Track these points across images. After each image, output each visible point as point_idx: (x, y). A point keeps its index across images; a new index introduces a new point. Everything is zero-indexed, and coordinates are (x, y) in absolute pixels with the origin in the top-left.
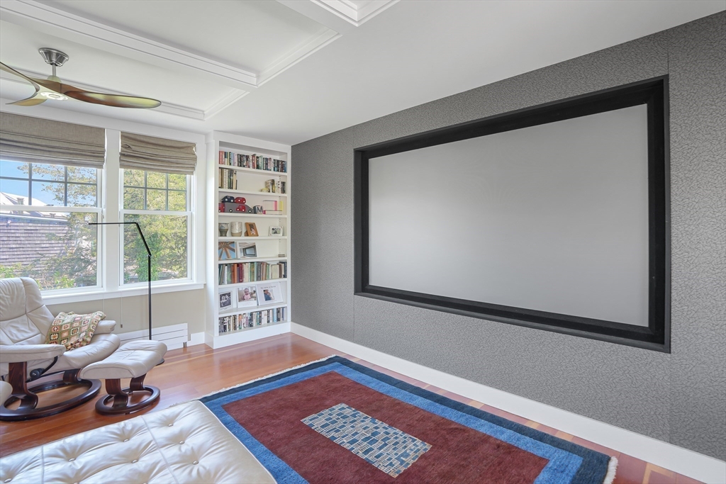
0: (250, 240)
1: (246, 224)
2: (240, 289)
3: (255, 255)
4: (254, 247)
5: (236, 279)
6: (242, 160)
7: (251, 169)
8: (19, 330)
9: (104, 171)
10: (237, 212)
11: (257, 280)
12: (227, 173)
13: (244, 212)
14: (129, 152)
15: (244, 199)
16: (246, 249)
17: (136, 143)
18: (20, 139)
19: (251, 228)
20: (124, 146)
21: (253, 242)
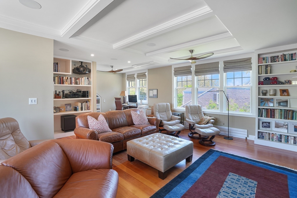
0: (284, 98)
1: (280, 90)
2: (277, 122)
3: (287, 106)
4: (287, 102)
5: (269, 116)
6: (274, 59)
7: (280, 62)
8: (195, 117)
9: (219, 75)
10: (271, 84)
11: (284, 119)
12: (264, 67)
13: (276, 84)
14: (226, 67)
15: (276, 78)
16: (280, 102)
17: (229, 63)
18: (201, 70)
19: (284, 92)
20: (225, 66)
21: (287, 99)
